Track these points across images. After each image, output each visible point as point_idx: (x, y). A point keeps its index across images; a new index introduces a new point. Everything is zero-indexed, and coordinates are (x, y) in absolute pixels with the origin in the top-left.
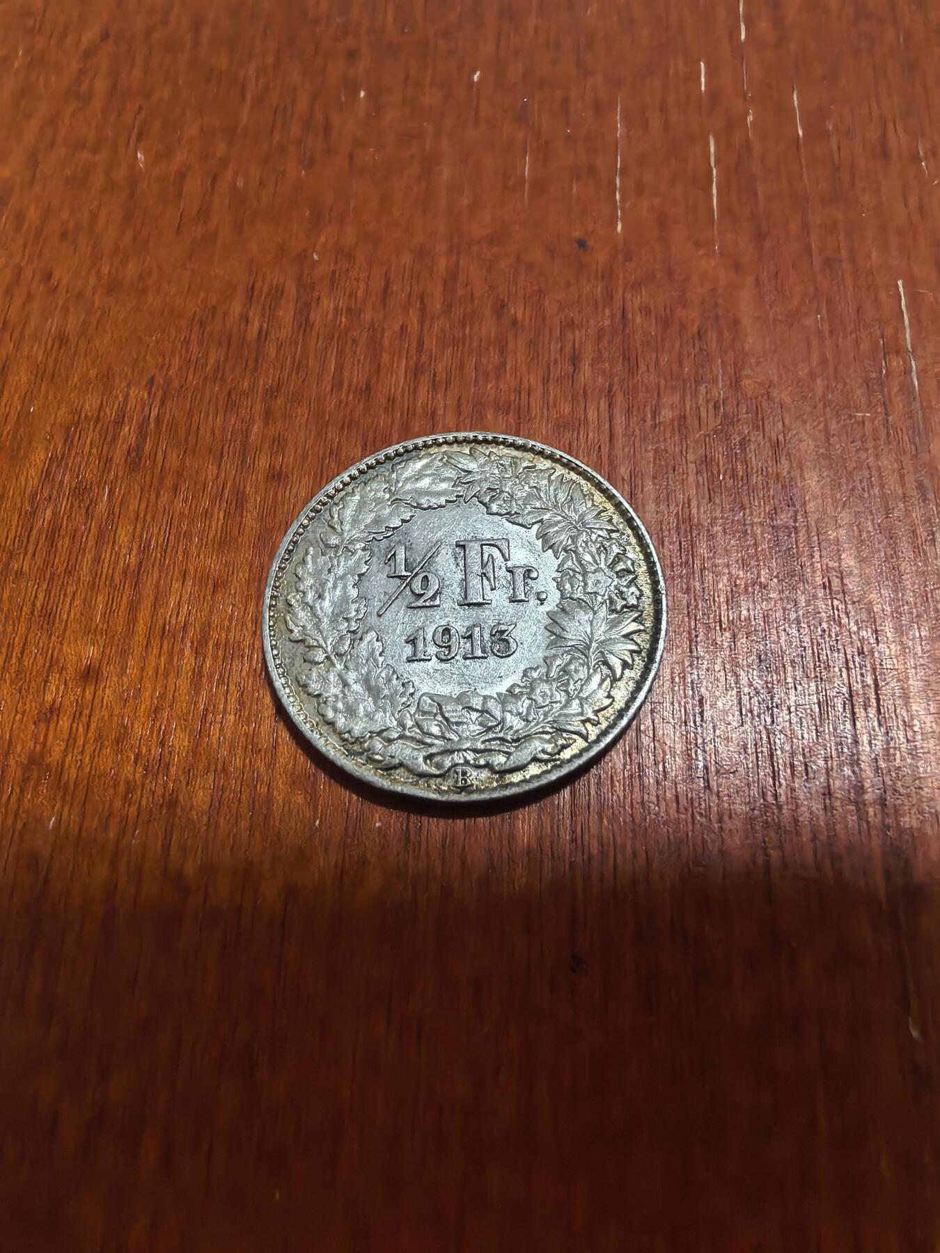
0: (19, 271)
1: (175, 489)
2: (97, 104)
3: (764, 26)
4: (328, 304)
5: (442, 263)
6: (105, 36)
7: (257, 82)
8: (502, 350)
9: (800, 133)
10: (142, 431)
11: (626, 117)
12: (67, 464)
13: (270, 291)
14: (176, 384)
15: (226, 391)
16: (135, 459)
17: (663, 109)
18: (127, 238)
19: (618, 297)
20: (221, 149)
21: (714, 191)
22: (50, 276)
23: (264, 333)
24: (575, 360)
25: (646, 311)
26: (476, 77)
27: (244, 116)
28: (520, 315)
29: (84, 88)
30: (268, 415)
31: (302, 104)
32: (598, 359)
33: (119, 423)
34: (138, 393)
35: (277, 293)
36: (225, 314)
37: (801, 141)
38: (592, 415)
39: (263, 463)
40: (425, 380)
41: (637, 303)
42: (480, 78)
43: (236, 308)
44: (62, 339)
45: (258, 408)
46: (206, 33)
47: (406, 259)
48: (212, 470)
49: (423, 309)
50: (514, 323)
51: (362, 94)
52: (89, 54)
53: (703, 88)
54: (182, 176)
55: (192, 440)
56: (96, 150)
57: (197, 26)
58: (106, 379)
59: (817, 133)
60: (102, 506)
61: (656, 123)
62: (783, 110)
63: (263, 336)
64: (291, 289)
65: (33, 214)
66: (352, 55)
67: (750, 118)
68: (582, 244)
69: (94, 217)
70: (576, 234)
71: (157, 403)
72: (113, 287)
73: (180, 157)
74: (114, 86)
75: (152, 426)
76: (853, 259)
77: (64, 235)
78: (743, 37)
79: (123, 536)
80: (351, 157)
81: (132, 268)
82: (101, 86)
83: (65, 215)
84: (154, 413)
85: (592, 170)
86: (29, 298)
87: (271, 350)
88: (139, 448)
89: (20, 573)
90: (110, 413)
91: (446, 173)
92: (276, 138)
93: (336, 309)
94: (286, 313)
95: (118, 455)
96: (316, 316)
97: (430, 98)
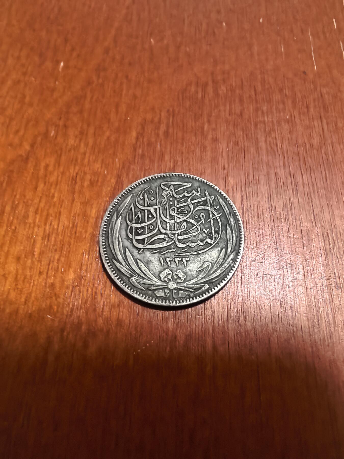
4: (223, 88)
5: (259, 77)
8: (284, 103)
11: (312, 35)
13: (203, 83)
17: (324, 33)
18: (152, 66)
19: (318, 89)
20: (179, 39)
22: (127, 77)
24: (307, 107)
25: (328, 93)
26: (261, 20)
27: (186, 29)
28: (287, 93)
30: (209, 121)
31: (204, 26)
32: (315, 107)
33: (160, 122)
35: (206, 84)
36: (190, 91)
38: (316, 124)
39: (210, 137)
40: (260, 113)
41: (325, 92)
42: (263, 21)
43: (193, 89)
45: (205, 120)
47: (247, 75)
48: (193, 138)
49: (255, 90)
50: (286, 95)
53: (335, 27)
60: (158, 149)
61: (322, 37)
63: (203, 97)
64: (210, 83)
65: (118, 57)
68: (304, 73)
70: (302, 69)
71: (171, 117)
72: (150, 81)
73: (165, 42)
77: (130, 64)
79: (167, 158)
80: (224, 43)
81: (155, 75)
83: (129, 58)
85: (304, 50)
86: (121, 84)
87: (207, 101)
88: (168, 131)
90: (156, 120)
91: (256, 49)
94: (210, 91)
95: (161, 132)
96: (220, 92)
97: (247, 26)
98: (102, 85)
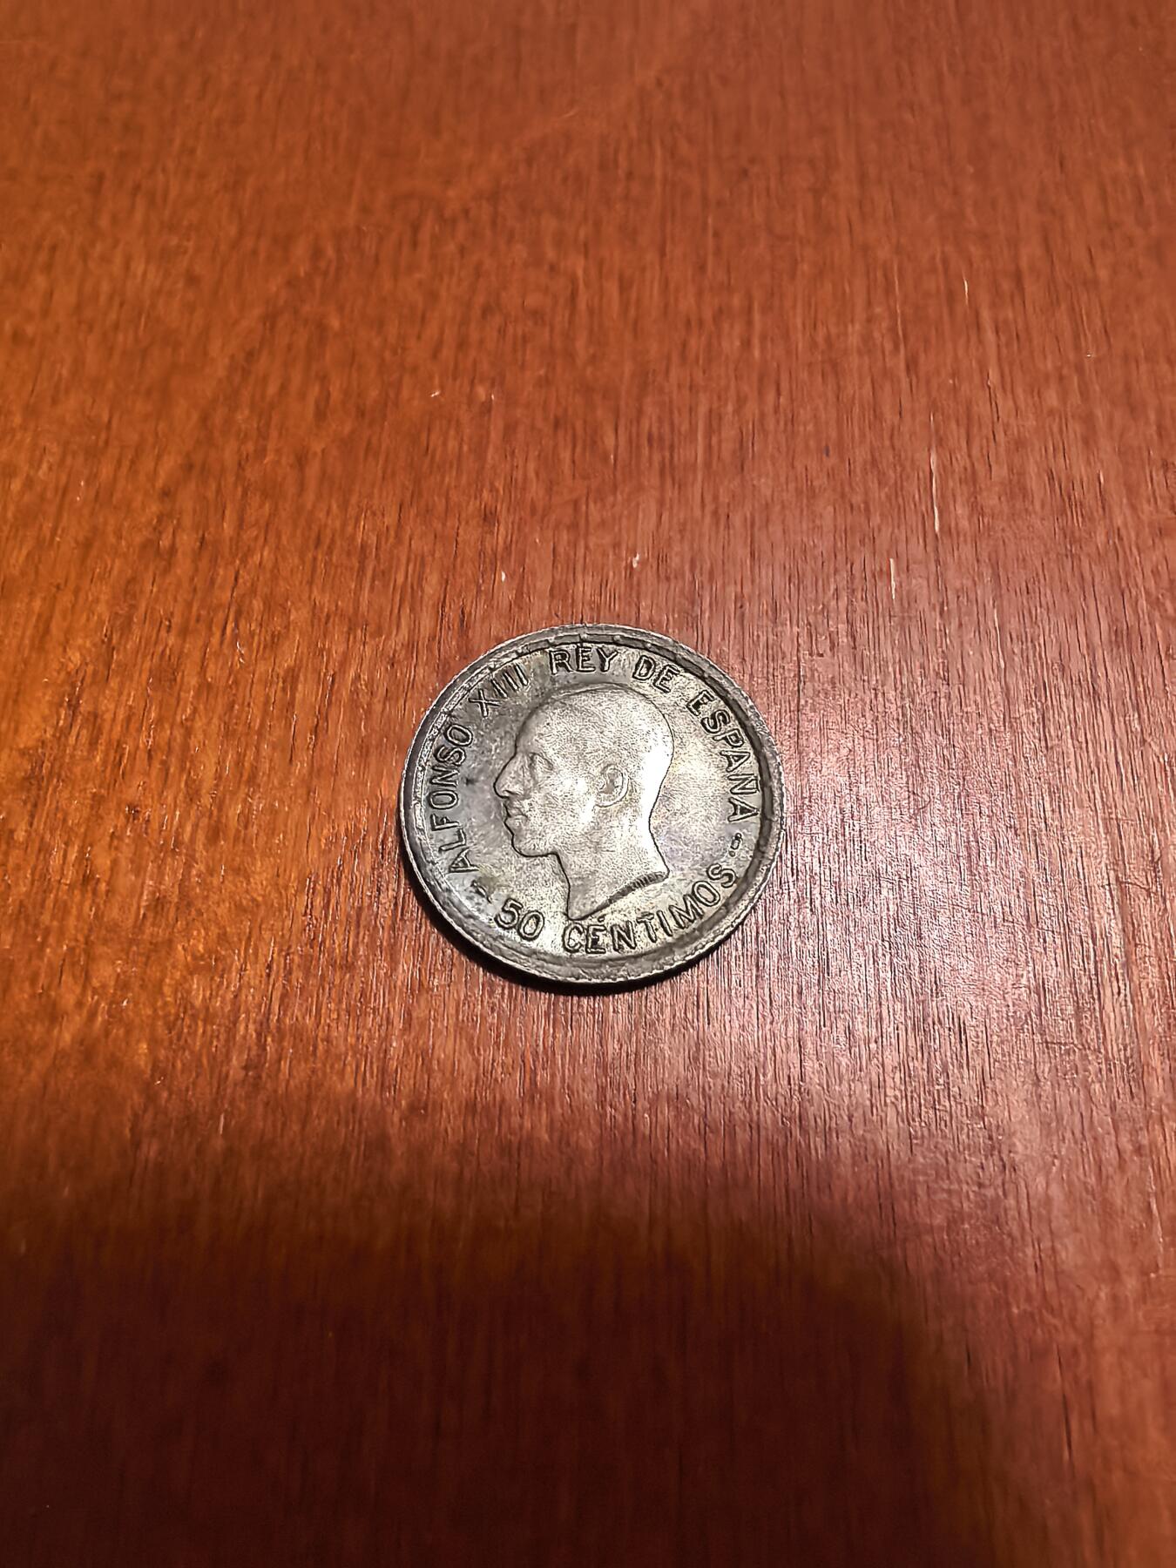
0: (99, 803)
2: (183, 567)
3: (961, 511)
6: (189, 467)
9: (1003, 664)
10: (261, 1040)
16: (254, 1079)
29: (165, 543)
46: (313, 470)
51: (504, 577)
52: (166, 494)
54: (292, 677)
56: (184, 632)
57: (301, 461)
58: (210, 966)
62: (982, 630)
66: (488, 518)
69: (188, 732)
74: (202, 543)
75: (272, 1030)
78: (937, 528)
82: (187, 541)
84: (274, 1016)
92: (404, 632)
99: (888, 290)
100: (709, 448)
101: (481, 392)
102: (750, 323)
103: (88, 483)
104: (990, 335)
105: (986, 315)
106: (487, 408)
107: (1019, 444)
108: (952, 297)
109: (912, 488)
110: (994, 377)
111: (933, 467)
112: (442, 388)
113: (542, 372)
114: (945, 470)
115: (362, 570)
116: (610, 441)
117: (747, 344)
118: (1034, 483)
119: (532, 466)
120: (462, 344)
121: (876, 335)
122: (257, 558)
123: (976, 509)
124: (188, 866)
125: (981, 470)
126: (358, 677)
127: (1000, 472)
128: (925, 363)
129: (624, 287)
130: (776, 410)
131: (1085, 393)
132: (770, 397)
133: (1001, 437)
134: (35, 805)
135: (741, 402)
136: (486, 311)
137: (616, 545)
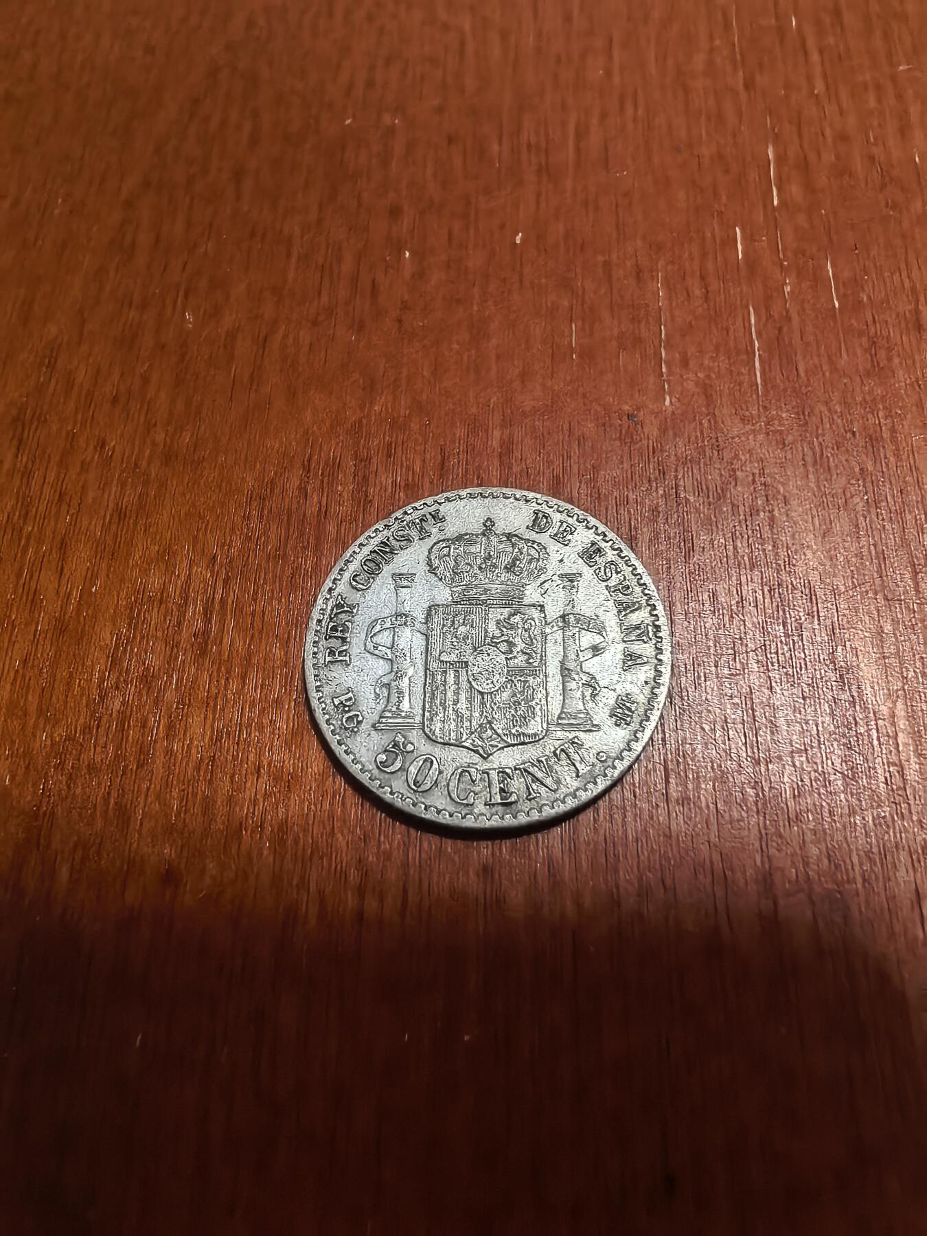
0: (72, 437)
1: (243, 678)
2: (141, 258)
3: (795, 190)
4: (386, 479)
5: (496, 436)
6: (146, 185)
7: (302, 237)
9: (837, 305)
10: (207, 615)
11: (668, 285)
12: (132, 650)
13: (327, 463)
14: (239, 563)
15: (288, 572)
16: (202, 645)
17: (703, 277)
18: (180, 406)
19: (670, 475)
20: (269, 310)
21: (757, 364)
22: (103, 445)
23: (323, 510)
25: (699, 489)
26: (518, 239)
27: (291, 275)
29: (127, 240)
31: (347, 266)
33: (183, 607)
34: (201, 572)
35: (334, 466)
36: (283, 490)
37: (837, 311)
42: (523, 240)
44: (121, 514)
46: (248, 185)
47: (460, 431)
51: (407, 254)
52: (130, 203)
53: (740, 257)
54: (232, 337)
55: (258, 623)
56: (143, 308)
57: (238, 175)
58: (166, 558)
59: (853, 306)
60: (171, 696)
61: (697, 291)
62: (818, 280)
63: (323, 514)
64: (348, 462)
65: (82, 377)
66: (395, 212)
67: (788, 289)
68: (632, 418)
69: (145, 380)
70: (626, 407)
71: (220, 584)
72: (168, 458)
74: (157, 240)
75: (217, 607)
76: (893, 439)
77: (115, 400)
78: (776, 203)
80: (400, 321)
81: (187, 438)
82: (144, 238)
83: (116, 376)
84: (218, 596)
85: (638, 340)
86: (84, 467)
87: (331, 528)
88: (206, 633)
89: (92, 768)
90: (174, 593)
92: (325, 298)
93: (394, 483)
94: (345, 489)
95: (185, 639)
97: (475, 261)
98: (27, 474)
99: (727, 26)
100: (578, 150)
101: (387, 119)
102: (610, 58)
103: (64, 201)
104: (815, 57)
105: (811, 42)
106: (391, 130)
107: (843, 138)
108: (782, 31)
109: (753, 175)
110: (819, 87)
111: (771, 156)
112: (354, 117)
113: (436, 102)
114: (780, 159)
115: (289, 255)
116: (495, 148)
117: (609, 73)
118: (858, 165)
119: (429, 172)
120: (370, 84)
121: (718, 60)
122: (202, 250)
123: (809, 188)
124: (146, 483)
125: (812, 157)
126: (286, 336)
127: (828, 157)
128: (761, 80)
129: (504, 35)
130: (635, 120)
131: (900, 97)
132: (630, 111)
133: (828, 132)
134: (20, 441)
135: (604, 116)
136: (388, 61)
137: (502, 227)
